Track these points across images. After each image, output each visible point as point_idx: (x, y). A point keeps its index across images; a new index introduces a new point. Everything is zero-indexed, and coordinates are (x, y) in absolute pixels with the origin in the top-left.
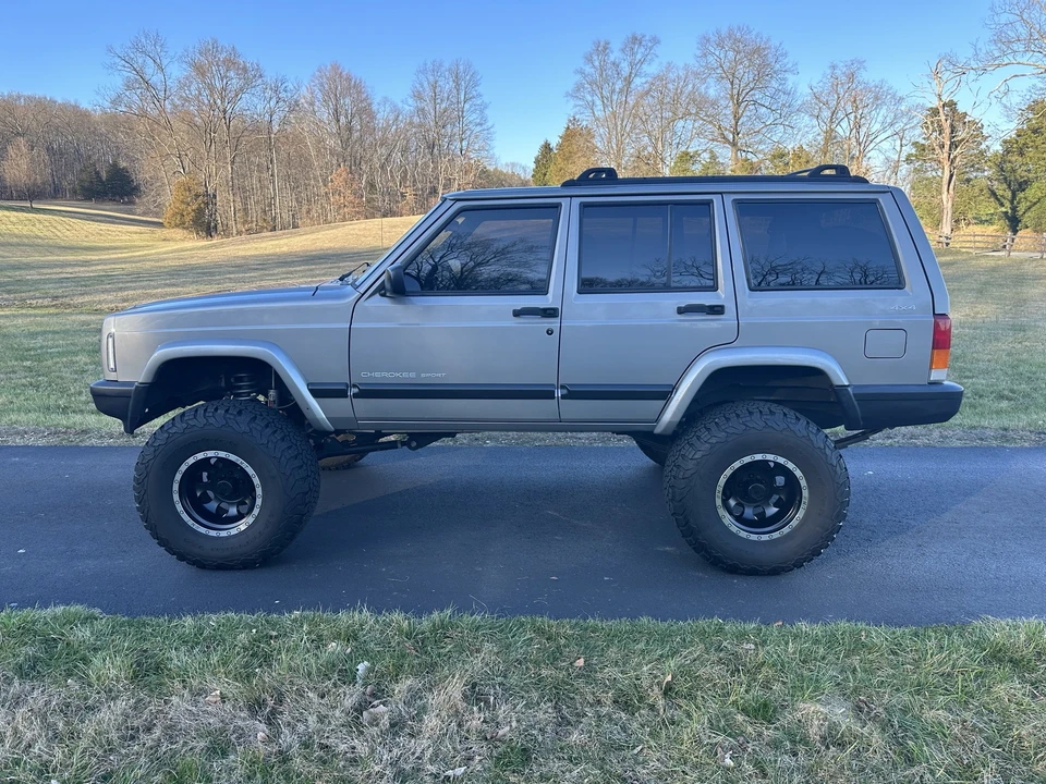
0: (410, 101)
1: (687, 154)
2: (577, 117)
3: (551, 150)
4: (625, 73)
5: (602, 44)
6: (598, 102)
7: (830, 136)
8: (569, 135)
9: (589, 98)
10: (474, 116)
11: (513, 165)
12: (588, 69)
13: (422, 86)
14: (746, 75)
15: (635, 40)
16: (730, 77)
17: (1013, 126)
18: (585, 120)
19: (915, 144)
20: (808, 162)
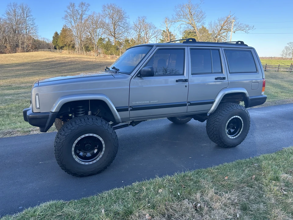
0: (5, 15)
1: (102, 38)
2: (66, 25)
3: (58, 34)
4: (80, 13)
5: (72, 4)
6: (73, 21)
7: (139, 36)
8: (64, 30)
9: (70, 20)
10: (30, 22)
11: (44, 38)
12: (69, 11)
13: (10, 11)
14: (116, 17)
15: (82, 4)
16: (112, 18)
17: (181, 36)
18: (69, 26)
19: (160, 39)
20: (135, 43)
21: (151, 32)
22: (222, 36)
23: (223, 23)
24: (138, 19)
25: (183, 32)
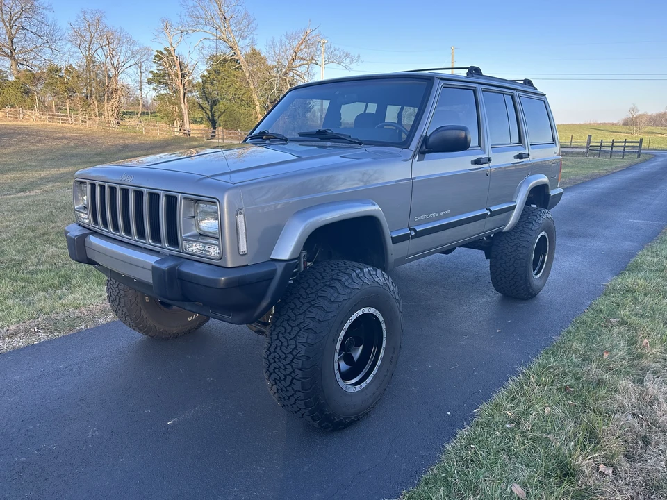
7: (91, 61)
19: (151, 72)
20: (78, 77)
21: (123, 53)
22: (298, 73)
23: (295, 44)
24: (82, 15)
25: (208, 57)
